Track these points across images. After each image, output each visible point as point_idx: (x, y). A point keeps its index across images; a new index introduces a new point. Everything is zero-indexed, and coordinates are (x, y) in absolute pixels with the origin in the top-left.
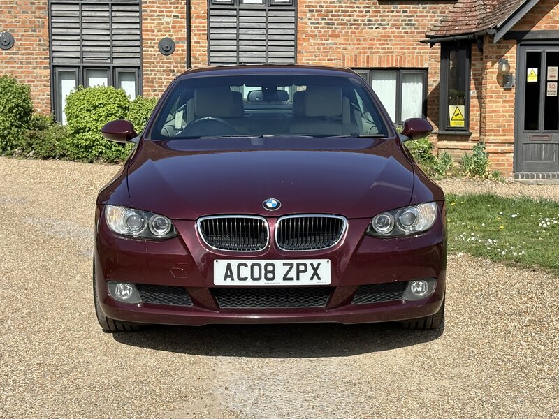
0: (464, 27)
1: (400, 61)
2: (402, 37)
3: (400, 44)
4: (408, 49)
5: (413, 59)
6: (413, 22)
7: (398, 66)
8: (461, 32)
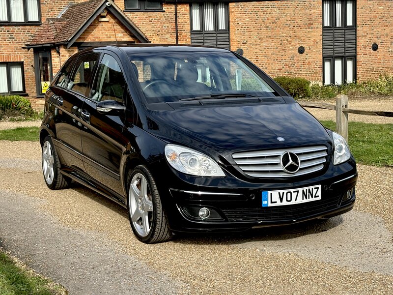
0: (47, 40)
1: (8, 58)
2: (8, 45)
3: (7, 49)
4: (12, 51)
5: (15, 57)
6: (13, 37)
7: (7, 61)
8: (45, 42)
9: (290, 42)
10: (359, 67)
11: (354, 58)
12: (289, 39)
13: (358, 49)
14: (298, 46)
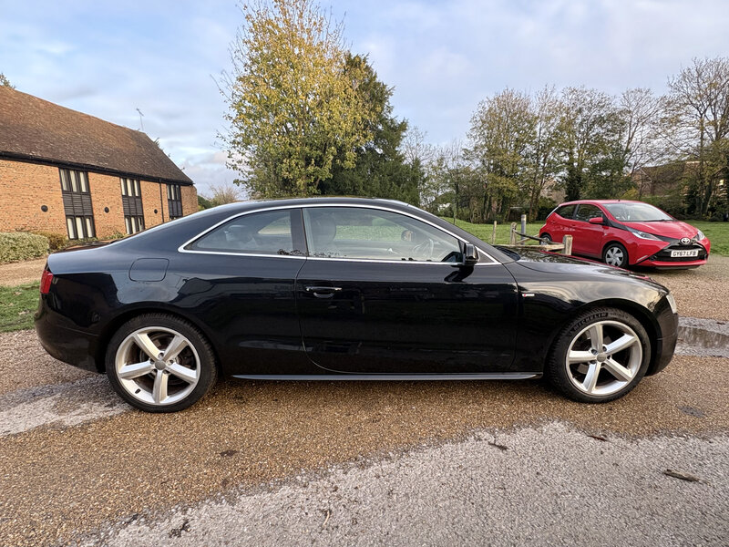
9: (33, 201)
10: (96, 225)
11: (92, 218)
12: (31, 198)
13: (94, 211)
14: (41, 205)
